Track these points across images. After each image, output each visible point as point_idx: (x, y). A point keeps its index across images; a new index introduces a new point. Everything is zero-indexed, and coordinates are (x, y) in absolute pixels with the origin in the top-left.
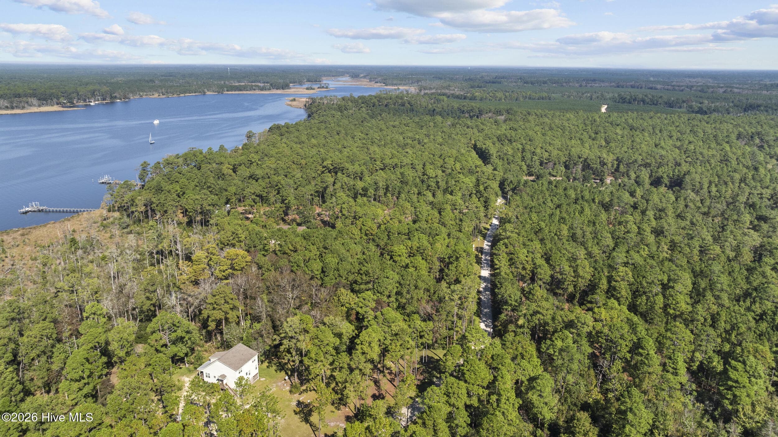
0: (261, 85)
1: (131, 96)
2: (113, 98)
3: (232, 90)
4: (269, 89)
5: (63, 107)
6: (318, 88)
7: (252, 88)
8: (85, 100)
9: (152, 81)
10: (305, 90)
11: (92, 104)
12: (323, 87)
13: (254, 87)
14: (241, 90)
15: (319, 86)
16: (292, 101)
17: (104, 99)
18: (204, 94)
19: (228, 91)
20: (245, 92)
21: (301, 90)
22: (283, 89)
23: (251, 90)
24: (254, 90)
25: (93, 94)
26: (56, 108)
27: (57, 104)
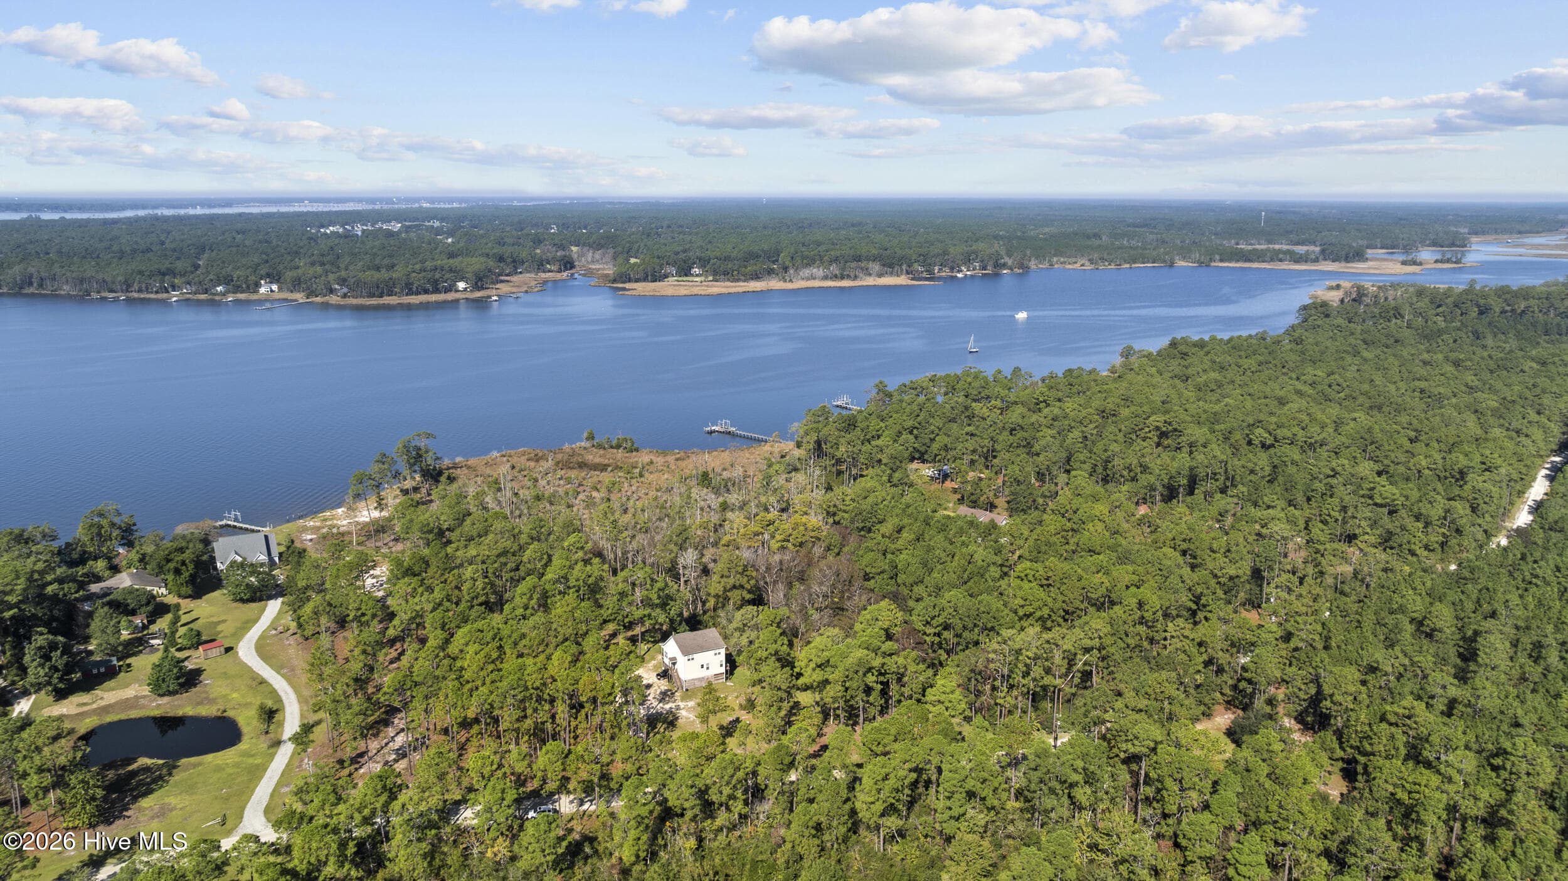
0: (1301, 249)
1: (1033, 264)
2: (998, 266)
3: (1230, 260)
4: (1316, 260)
5: (912, 279)
6: (1436, 261)
7: (1276, 257)
8: (952, 269)
9: (1097, 236)
10: (1399, 266)
11: (960, 275)
12: (1448, 261)
13: (1281, 256)
14: (1250, 261)
15: (1439, 257)
16: (1331, 288)
17: (984, 268)
18: (1171, 265)
19: (1221, 260)
20: (1255, 265)
21: (1390, 265)
22: (1347, 259)
23: (1272, 260)
24: (1281, 260)
25: (968, 260)
26: (903, 280)
27: (908, 273)
